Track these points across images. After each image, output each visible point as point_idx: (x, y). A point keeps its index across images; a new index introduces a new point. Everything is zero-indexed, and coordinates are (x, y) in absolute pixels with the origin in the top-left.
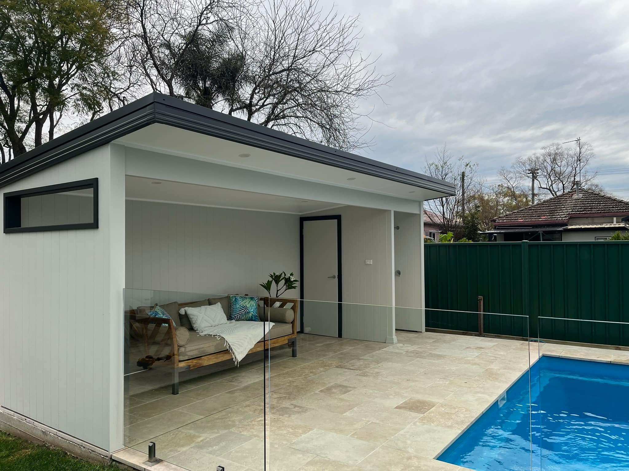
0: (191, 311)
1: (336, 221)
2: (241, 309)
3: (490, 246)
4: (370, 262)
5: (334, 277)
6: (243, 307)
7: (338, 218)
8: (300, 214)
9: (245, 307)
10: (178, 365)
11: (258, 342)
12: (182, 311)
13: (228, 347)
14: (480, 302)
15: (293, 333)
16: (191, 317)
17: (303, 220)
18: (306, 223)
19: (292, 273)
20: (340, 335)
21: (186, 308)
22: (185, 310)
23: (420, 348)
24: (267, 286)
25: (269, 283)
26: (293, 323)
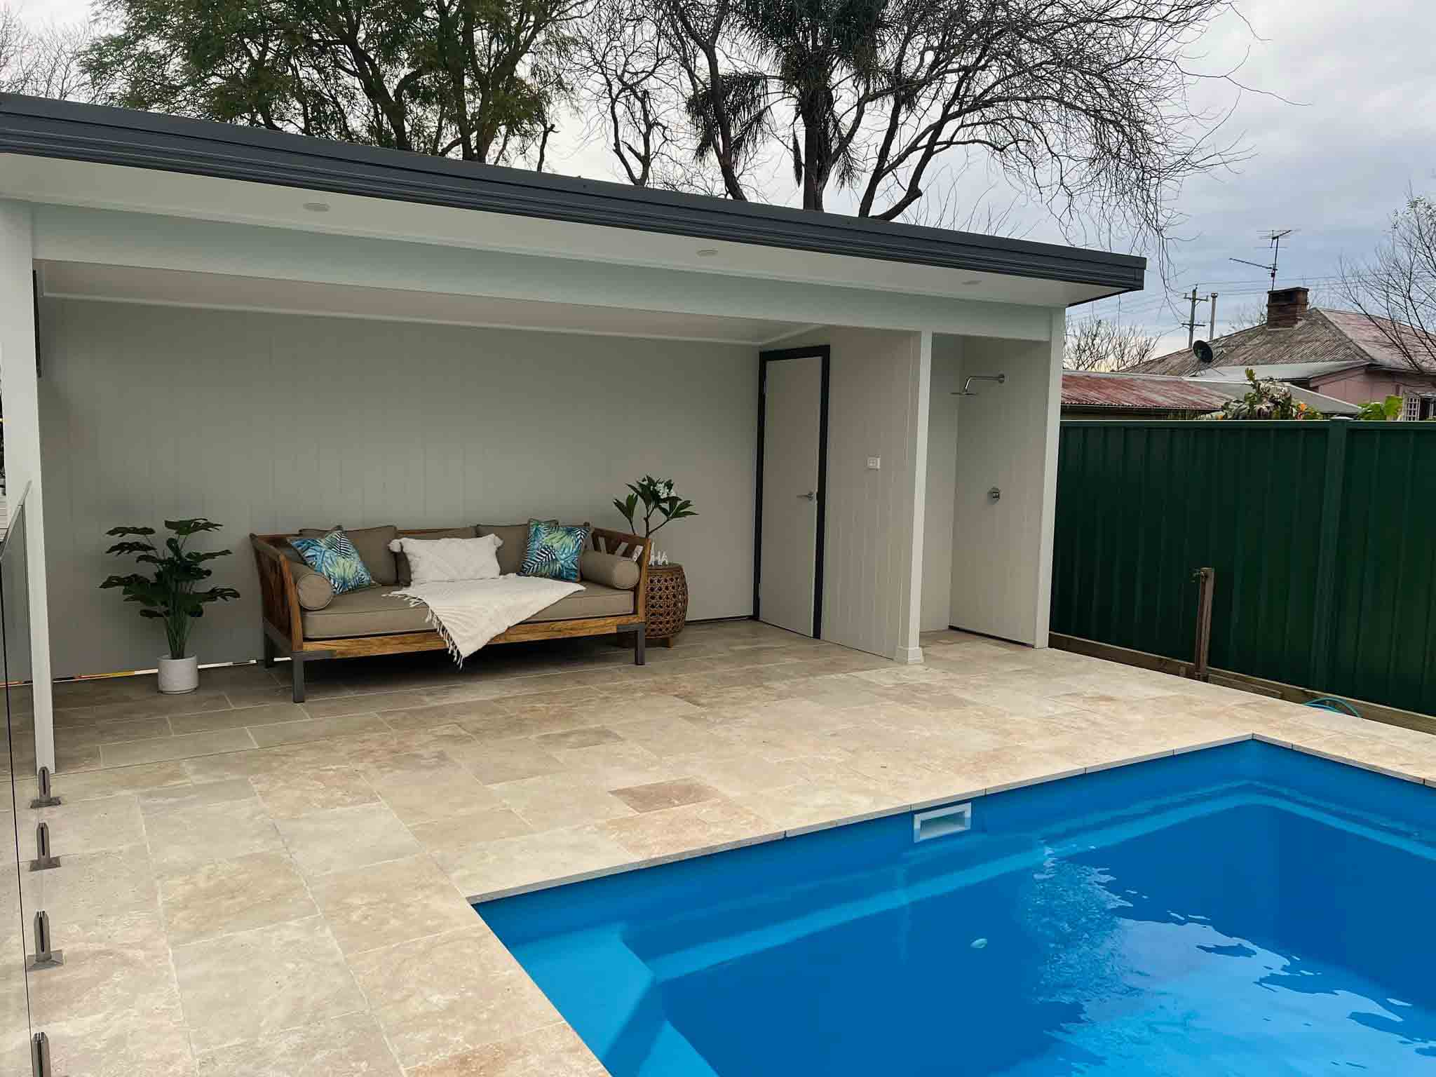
0: (413, 547)
1: (817, 361)
2: (542, 552)
3: (1250, 430)
4: (877, 463)
5: (809, 496)
6: (545, 548)
7: (823, 352)
8: (760, 343)
9: (549, 549)
10: (301, 647)
11: (521, 623)
12: (395, 546)
13: (435, 626)
14: (1204, 584)
15: (635, 612)
16: (409, 558)
17: (767, 356)
18: (771, 365)
19: (670, 481)
20: (817, 634)
21: (404, 540)
22: (401, 543)
23: (950, 680)
24: (627, 509)
25: (632, 501)
26: (635, 590)
